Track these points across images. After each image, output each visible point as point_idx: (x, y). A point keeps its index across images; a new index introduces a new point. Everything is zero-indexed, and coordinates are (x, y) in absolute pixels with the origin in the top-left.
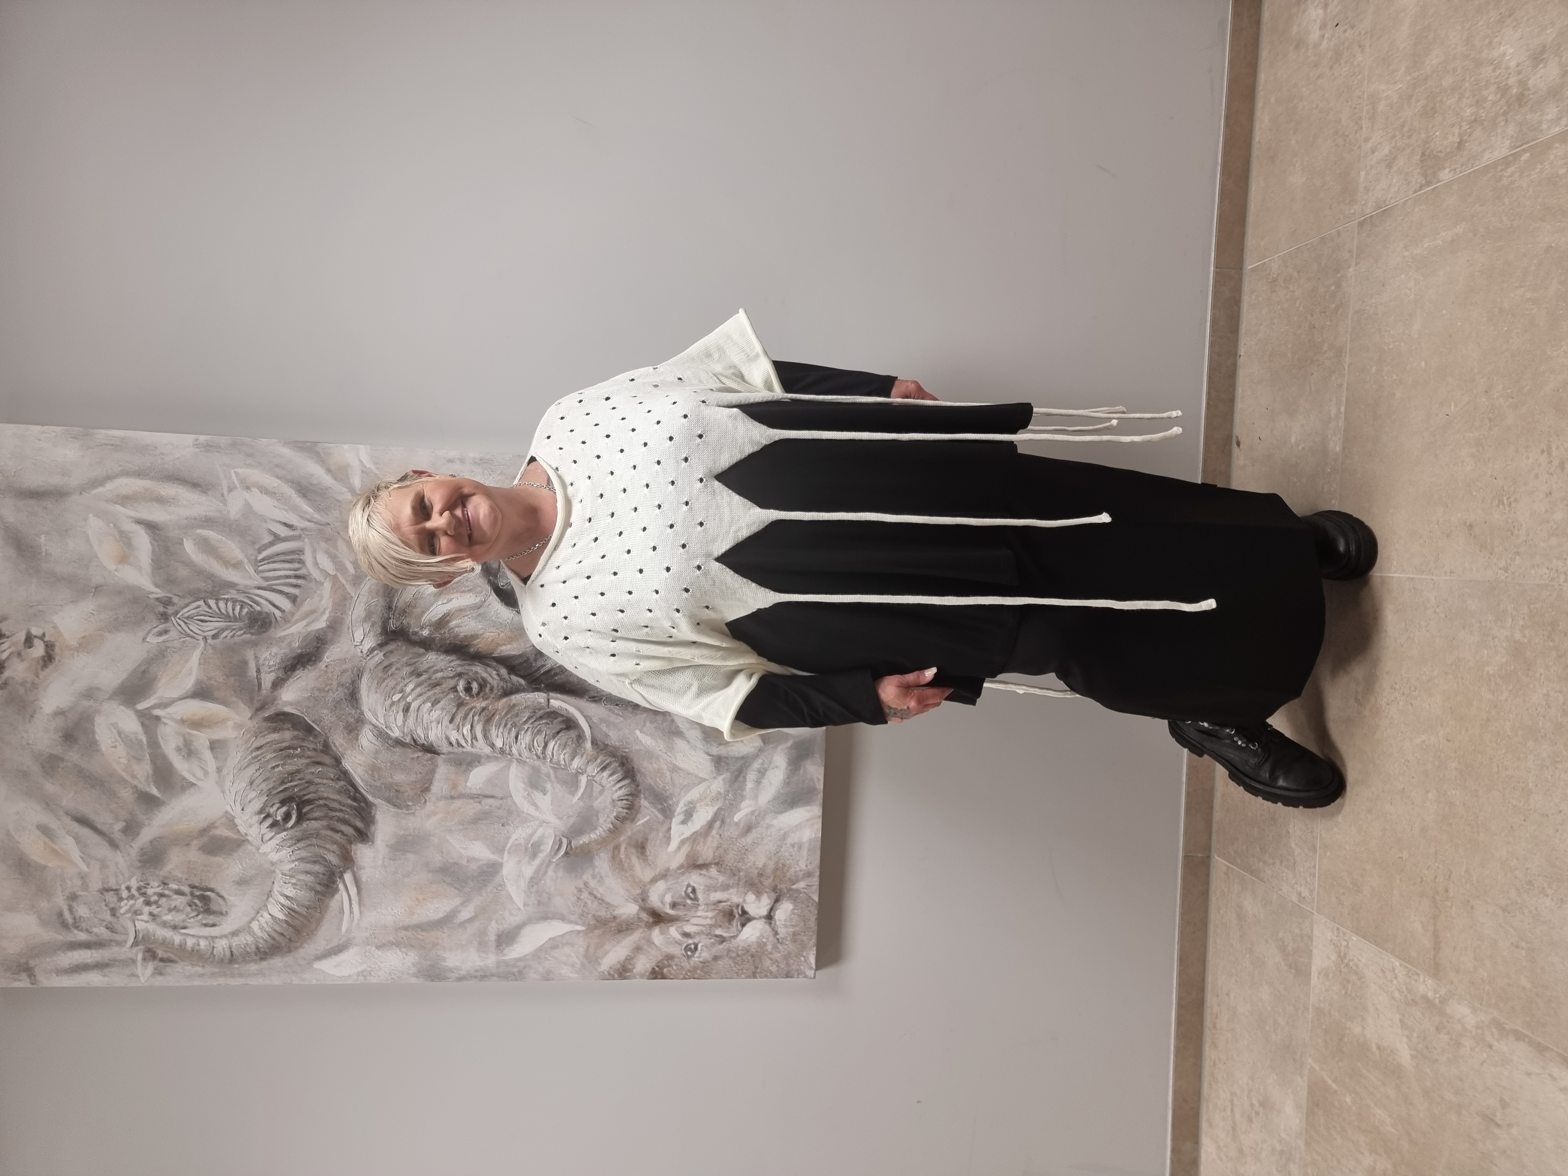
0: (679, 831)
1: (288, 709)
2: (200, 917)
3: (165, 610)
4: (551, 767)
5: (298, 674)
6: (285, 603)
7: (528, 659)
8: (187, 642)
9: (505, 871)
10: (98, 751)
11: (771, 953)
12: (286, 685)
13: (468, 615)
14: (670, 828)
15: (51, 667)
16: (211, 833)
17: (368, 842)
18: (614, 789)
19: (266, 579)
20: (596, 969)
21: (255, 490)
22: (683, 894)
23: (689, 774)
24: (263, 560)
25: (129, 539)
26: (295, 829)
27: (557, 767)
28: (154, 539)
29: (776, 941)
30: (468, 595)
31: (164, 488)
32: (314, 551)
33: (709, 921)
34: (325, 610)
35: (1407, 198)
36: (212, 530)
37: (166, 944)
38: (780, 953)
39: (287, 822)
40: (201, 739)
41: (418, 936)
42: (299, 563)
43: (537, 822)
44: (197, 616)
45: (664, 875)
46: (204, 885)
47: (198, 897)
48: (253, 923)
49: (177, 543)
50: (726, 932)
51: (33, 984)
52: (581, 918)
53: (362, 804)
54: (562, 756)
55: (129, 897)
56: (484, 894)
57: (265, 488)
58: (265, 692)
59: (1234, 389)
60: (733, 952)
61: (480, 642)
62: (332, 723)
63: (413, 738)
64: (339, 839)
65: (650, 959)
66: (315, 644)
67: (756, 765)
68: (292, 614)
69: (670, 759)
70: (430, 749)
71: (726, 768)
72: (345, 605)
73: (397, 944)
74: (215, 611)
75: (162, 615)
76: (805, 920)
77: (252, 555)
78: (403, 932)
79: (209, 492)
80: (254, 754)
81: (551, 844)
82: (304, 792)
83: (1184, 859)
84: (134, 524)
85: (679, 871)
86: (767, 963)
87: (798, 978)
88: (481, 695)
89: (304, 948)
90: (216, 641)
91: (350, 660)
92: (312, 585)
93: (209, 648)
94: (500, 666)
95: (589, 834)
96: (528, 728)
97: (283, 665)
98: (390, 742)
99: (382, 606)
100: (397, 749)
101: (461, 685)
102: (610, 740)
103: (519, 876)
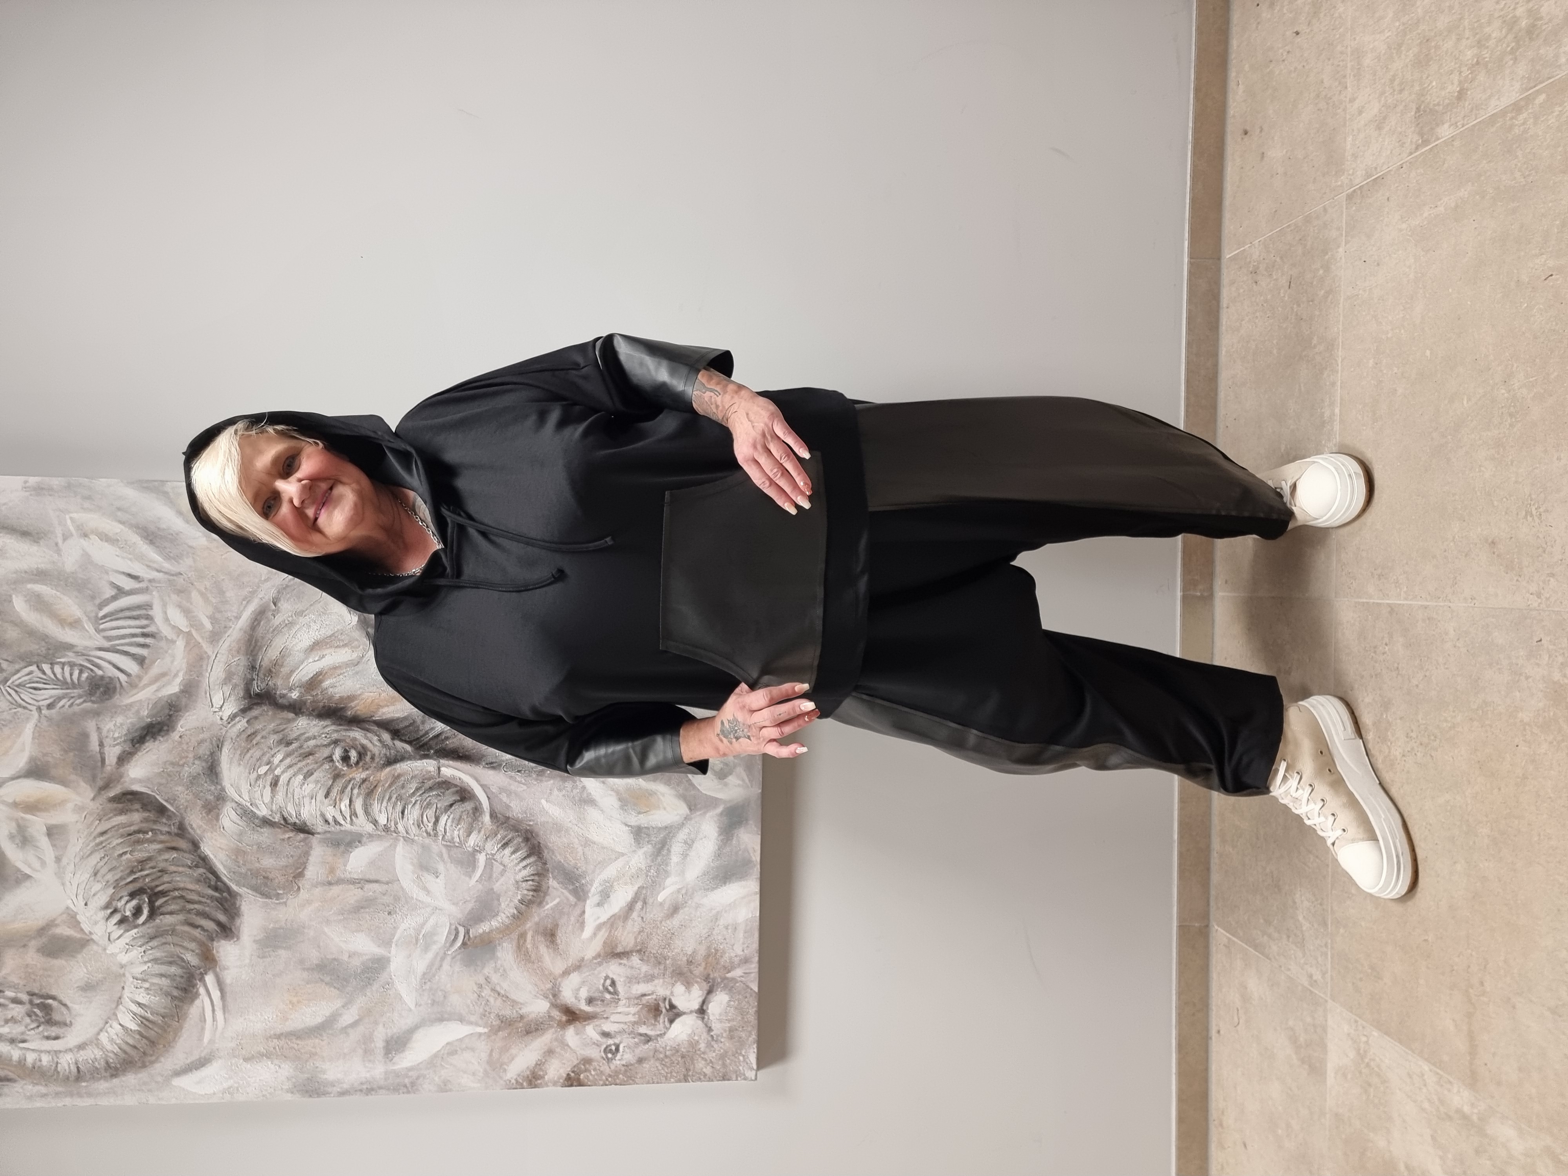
0: (594, 915)
2: (41, 1028)
4: (443, 845)
5: (148, 747)
6: (131, 666)
7: (414, 722)
8: (19, 714)
9: (393, 966)
11: (704, 1053)
12: (134, 759)
13: (344, 673)
14: (584, 912)
16: (50, 932)
17: (233, 938)
19: (109, 639)
20: (501, 1078)
21: (93, 537)
22: (601, 988)
23: (603, 848)
24: (105, 617)
26: (147, 925)
29: (710, 1039)
30: (343, 651)
32: (164, 605)
33: (631, 1018)
34: (178, 671)
35: (1402, 162)
36: (46, 585)
38: (714, 1051)
39: (138, 918)
40: (37, 824)
41: (292, 1045)
42: (147, 619)
43: (428, 910)
44: (30, 683)
45: (578, 967)
46: (43, 992)
47: (38, 1006)
48: (102, 1034)
49: (5, 600)
50: (652, 1030)
52: (481, 1018)
53: (225, 894)
54: (456, 833)
56: (368, 994)
57: (106, 535)
58: (109, 768)
60: (661, 1053)
61: (357, 704)
62: (188, 801)
63: (283, 816)
64: (198, 935)
66: (167, 711)
67: (682, 835)
68: (140, 678)
69: (582, 832)
70: (303, 829)
71: (647, 839)
72: (201, 666)
73: (268, 1055)
74: (50, 677)
76: (742, 1012)
77: (91, 611)
78: (275, 1041)
79: (41, 543)
80: (98, 840)
81: (446, 934)
82: (157, 883)
83: (1179, 930)
85: (595, 961)
86: (700, 1064)
87: (737, 1080)
88: (361, 764)
89: (160, 1062)
90: (53, 711)
91: (208, 728)
92: (163, 644)
93: (43, 720)
94: (381, 730)
95: (490, 921)
96: (416, 801)
97: (130, 737)
98: (257, 821)
99: (245, 665)
100: (264, 830)
101: (338, 753)
102: (512, 811)
103: (409, 971)
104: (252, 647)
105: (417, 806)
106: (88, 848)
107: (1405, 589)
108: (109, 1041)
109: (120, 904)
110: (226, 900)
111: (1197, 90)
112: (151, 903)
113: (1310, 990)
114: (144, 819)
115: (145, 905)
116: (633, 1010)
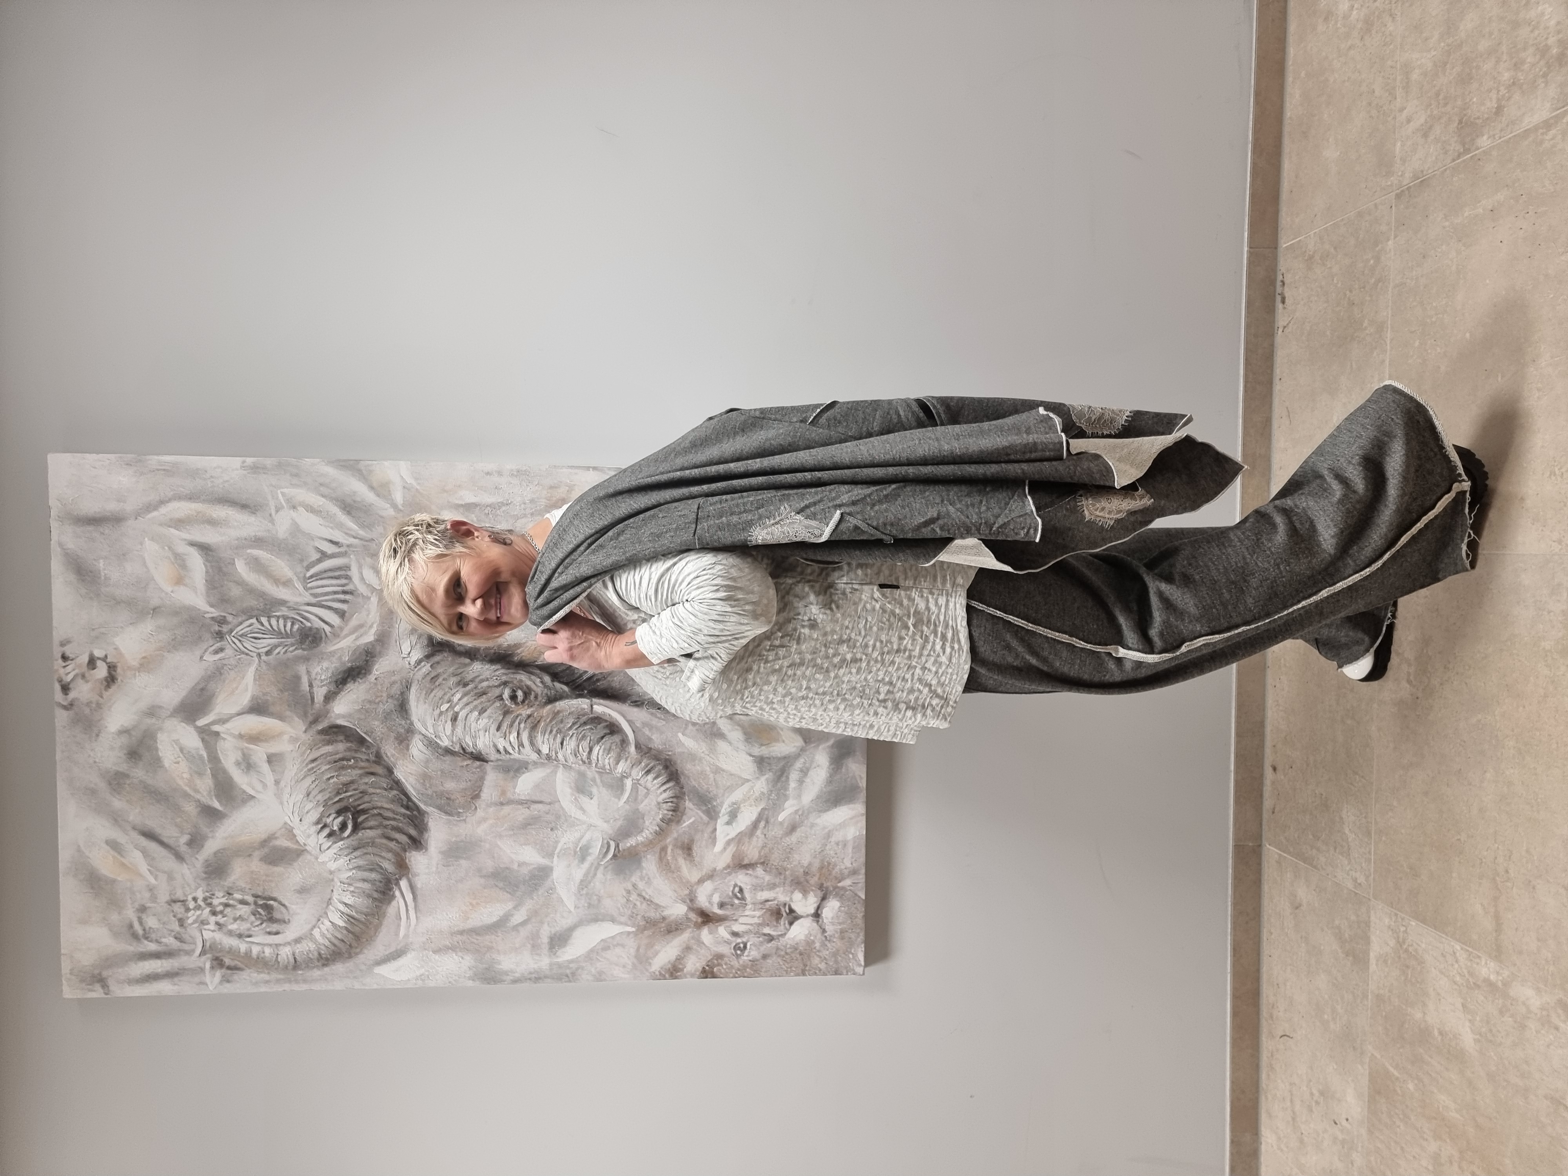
0: (724, 832)
2: (264, 925)
5: (350, 687)
9: (555, 875)
10: (160, 767)
11: (819, 951)
12: (338, 698)
14: (715, 829)
15: (114, 688)
16: (271, 844)
17: (422, 849)
18: (659, 791)
19: (315, 595)
20: (647, 970)
21: (301, 509)
22: (731, 894)
23: (731, 775)
24: (311, 577)
25: (184, 560)
26: (352, 838)
27: (602, 771)
28: (207, 560)
29: (824, 939)
31: (215, 510)
32: (360, 567)
33: (756, 920)
35: (1445, 167)
36: (262, 550)
37: (231, 951)
38: (828, 950)
40: (259, 753)
41: (473, 940)
42: (346, 578)
43: (584, 826)
45: (711, 876)
46: (267, 894)
47: (262, 906)
49: (229, 563)
50: (774, 930)
51: (106, 994)
52: (630, 920)
53: (415, 813)
54: (607, 761)
55: (195, 907)
56: (535, 898)
57: (311, 506)
58: (317, 705)
59: (1272, 370)
60: (782, 950)
61: (523, 651)
62: (383, 734)
65: (700, 959)
66: (364, 658)
67: (799, 764)
68: (341, 629)
69: (712, 760)
70: (479, 757)
71: (769, 768)
72: (392, 619)
73: (453, 948)
76: (851, 917)
78: (459, 936)
79: (258, 514)
80: (310, 766)
81: (599, 847)
83: (1235, 849)
84: (187, 546)
85: (726, 871)
86: (816, 961)
87: (848, 974)
88: (527, 702)
90: (270, 657)
91: (399, 672)
92: (360, 600)
93: (263, 664)
97: (334, 679)
98: (440, 750)
100: (447, 758)
102: (654, 743)
103: (569, 879)
105: (574, 738)
109: (329, 820)
110: (416, 816)
111: (1257, 94)
112: (355, 820)
113: (1357, 893)
116: (758, 913)
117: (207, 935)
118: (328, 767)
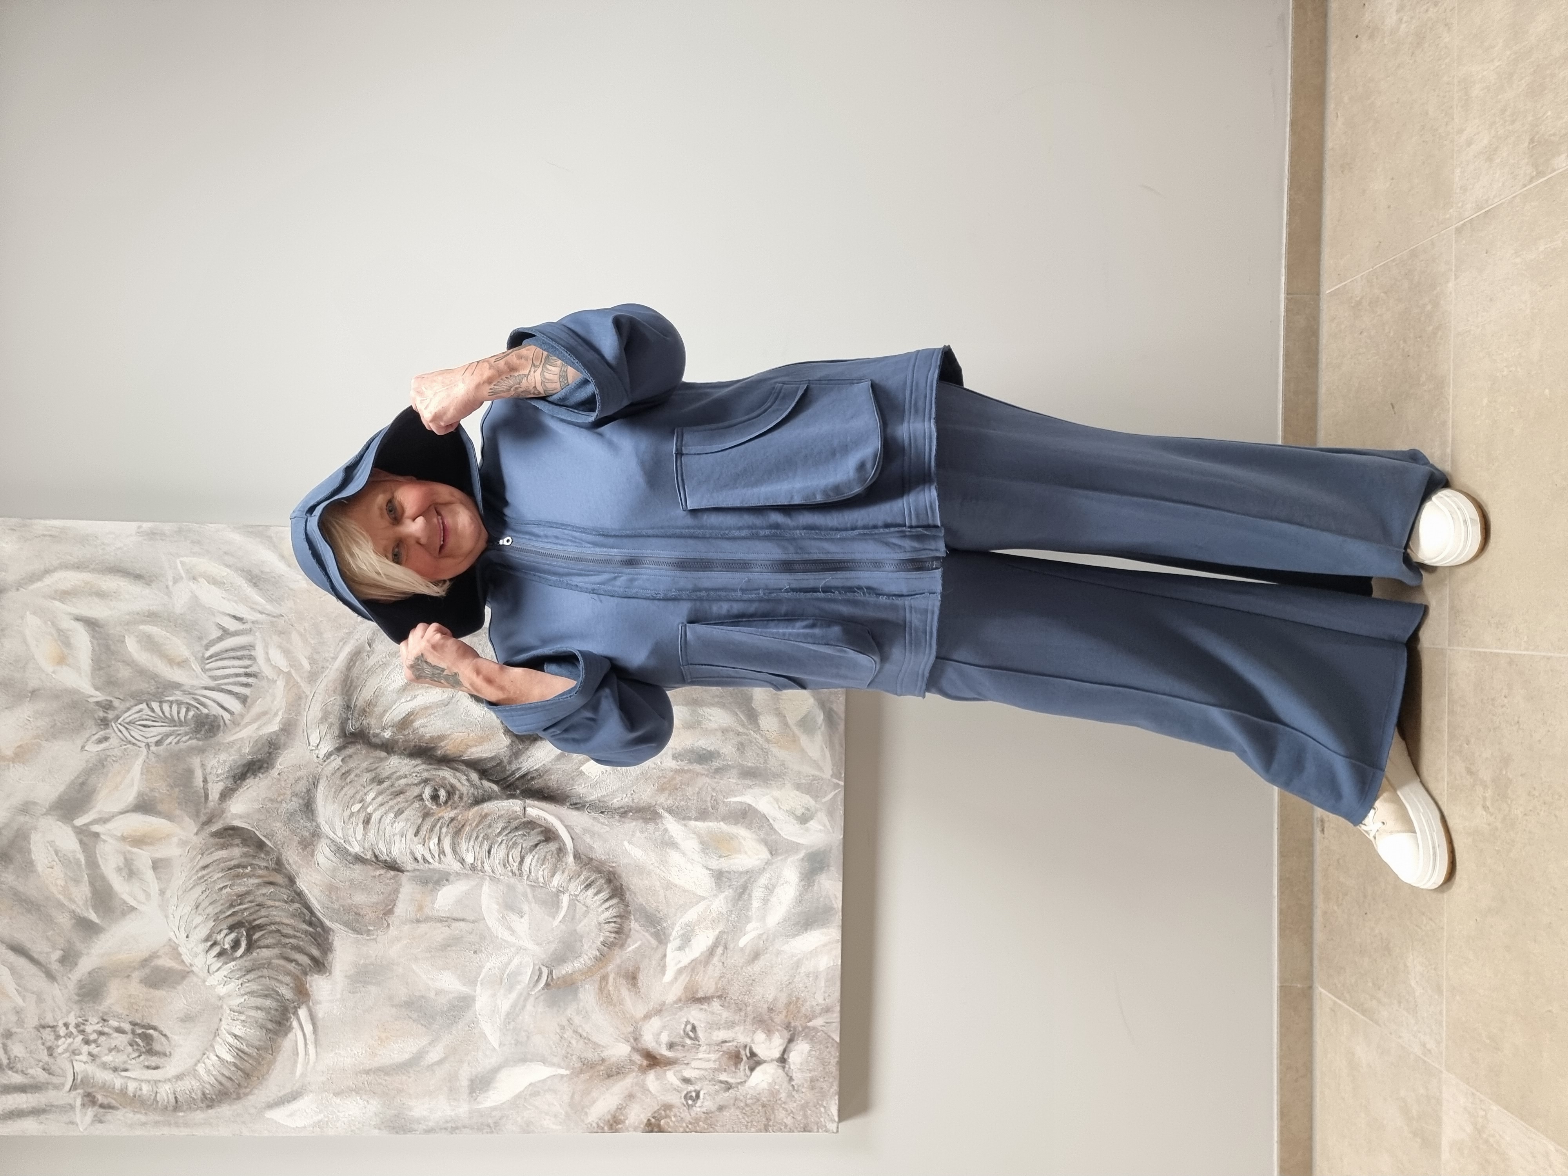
0: (675, 959)
1: (237, 823)
2: (142, 1058)
3: (105, 715)
4: (528, 885)
5: (249, 783)
6: (234, 705)
7: (502, 762)
8: (128, 751)
9: (478, 1005)
10: (32, 872)
11: (784, 1103)
12: (235, 796)
13: (435, 713)
14: (665, 956)
16: (153, 964)
17: (325, 973)
19: (215, 678)
20: (583, 1121)
21: (201, 580)
22: (682, 1032)
23: (685, 891)
24: (211, 657)
25: (68, 637)
26: (245, 958)
28: (93, 637)
29: (791, 1088)
31: (105, 581)
32: (266, 647)
33: (712, 1065)
34: (278, 711)
35: (1515, 195)
36: (155, 626)
37: (106, 1088)
38: (795, 1102)
40: (143, 857)
41: (380, 1081)
42: (250, 659)
43: (512, 949)
44: (139, 720)
45: (659, 1011)
46: (145, 1022)
48: (199, 1065)
49: (118, 641)
50: (732, 1077)
52: (563, 1060)
53: (319, 929)
54: (541, 873)
55: (66, 1035)
56: (454, 1032)
57: (213, 578)
58: (212, 803)
60: (741, 1101)
61: (447, 744)
62: (285, 837)
63: (374, 853)
64: (292, 969)
65: (645, 1109)
66: (267, 749)
67: (763, 880)
68: (242, 716)
69: (663, 874)
70: (393, 867)
71: (728, 884)
72: (300, 705)
73: (357, 1090)
75: (101, 720)
76: (824, 1063)
77: (199, 651)
78: (364, 1076)
79: (153, 586)
80: (200, 874)
81: (529, 974)
82: (255, 917)
83: (1281, 990)
84: (72, 621)
85: (676, 1006)
86: (781, 1115)
87: (818, 1132)
88: (450, 803)
90: (161, 748)
91: (305, 766)
92: (264, 683)
93: (152, 756)
94: (469, 770)
95: (572, 962)
96: (503, 840)
97: (232, 773)
98: (350, 858)
99: (340, 705)
100: (356, 867)
101: (427, 792)
102: (595, 853)
103: (494, 1011)
104: (347, 688)
105: (503, 846)
106: (191, 881)
107: (1526, 638)
108: (206, 1072)
112: (249, 937)
113: (1425, 1062)
114: (244, 854)
115: (243, 938)
117: (79, 1067)
118: (221, 875)
